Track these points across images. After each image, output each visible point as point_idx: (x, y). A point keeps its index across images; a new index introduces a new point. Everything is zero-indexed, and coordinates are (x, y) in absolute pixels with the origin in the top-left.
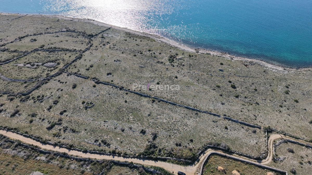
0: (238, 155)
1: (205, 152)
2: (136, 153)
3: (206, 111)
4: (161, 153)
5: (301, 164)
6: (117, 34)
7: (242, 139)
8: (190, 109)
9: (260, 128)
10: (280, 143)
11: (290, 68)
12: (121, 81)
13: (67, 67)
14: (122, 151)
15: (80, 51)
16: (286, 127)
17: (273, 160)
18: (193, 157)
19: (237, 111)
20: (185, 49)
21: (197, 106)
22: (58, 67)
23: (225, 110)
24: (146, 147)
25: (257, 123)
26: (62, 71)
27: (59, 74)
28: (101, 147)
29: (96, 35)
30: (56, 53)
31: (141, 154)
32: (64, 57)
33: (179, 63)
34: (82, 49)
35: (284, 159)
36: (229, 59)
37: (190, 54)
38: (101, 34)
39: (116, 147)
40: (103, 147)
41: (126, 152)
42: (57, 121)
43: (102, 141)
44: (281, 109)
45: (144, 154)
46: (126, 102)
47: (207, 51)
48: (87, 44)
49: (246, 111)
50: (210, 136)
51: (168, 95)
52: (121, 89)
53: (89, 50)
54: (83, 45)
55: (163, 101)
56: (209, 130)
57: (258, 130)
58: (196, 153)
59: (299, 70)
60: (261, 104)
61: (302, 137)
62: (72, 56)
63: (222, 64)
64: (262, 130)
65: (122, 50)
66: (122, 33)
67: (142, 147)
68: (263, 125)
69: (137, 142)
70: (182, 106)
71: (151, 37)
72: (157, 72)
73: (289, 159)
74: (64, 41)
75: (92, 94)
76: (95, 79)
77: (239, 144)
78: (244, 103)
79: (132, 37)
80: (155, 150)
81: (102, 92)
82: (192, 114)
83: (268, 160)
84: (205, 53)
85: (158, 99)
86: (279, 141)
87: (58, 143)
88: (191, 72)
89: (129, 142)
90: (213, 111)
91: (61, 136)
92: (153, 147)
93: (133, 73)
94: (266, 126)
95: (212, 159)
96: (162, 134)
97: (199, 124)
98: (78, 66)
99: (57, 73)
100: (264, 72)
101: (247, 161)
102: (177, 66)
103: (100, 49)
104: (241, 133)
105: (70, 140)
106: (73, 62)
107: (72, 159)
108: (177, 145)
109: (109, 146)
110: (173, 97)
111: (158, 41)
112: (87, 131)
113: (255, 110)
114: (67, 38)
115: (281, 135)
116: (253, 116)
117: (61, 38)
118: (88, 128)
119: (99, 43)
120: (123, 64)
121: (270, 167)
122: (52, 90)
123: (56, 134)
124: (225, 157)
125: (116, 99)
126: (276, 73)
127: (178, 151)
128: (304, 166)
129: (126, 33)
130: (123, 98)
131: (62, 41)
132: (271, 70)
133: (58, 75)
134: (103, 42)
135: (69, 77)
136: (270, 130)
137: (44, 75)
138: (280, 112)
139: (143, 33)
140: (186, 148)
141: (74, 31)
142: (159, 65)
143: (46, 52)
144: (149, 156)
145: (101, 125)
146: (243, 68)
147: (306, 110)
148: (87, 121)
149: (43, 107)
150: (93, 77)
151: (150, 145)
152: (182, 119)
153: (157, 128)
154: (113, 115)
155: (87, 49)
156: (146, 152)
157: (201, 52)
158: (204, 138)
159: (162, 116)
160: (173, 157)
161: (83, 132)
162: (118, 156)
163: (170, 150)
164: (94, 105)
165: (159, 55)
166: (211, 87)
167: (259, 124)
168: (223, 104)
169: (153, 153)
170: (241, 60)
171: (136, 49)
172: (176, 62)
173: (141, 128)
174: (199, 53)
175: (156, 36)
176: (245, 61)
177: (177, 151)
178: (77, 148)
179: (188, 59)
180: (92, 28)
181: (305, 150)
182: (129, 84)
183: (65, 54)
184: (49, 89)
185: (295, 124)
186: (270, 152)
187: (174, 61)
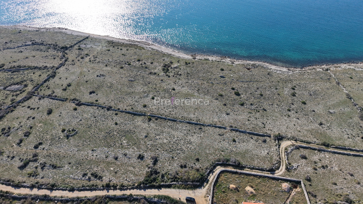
0: (250, 170)
1: (214, 170)
2: (134, 183)
3: (211, 124)
4: (164, 179)
5: (315, 170)
6: (97, 44)
7: (252, 151)
8: (193, 124)
9: (270, 137)
10: (292, 150)
11: (294, 68)
12: (108, 99)
13: (38, 89)
14: (118, 182)
15: (52, 68)
16: (296, 132)
17: (286, 170)
18: (201, 178)
19: (244, 120)
20: (180, 56)
21: (199, 119)
22: (26, 90)
23: (231, 120)
24: (146, 174)
25: (267, 131)
26: (31, 94)
27: (28, 98)
28: (91, 182)
29: (71, 47)
30: (21, 72)
31: (141, 183)
32: (32, 77)
33: (175, 73)
34: (55, 65)
35: (297, 167)
36: (229, 64)
37: (187, 61)
38: (77, 45)
39: (109, 179)
40: (94, 181)
41: (122, 184)
42: (31, 157)
43: (92, 174)
44: (290, 113)
45: (145, 182)
46: (116, 124)
47: (205, 57)
48: (61, 59)
49: (254, 119)
50: (217, 152)
51: (166, 111)
52: (108, 109)
53: (64, 66)
54: (55, 60)
55: (161, 118)
56: (216, 145)
57: (268, 139)
58: (204, 173)
59: (304, 69)
60: (268, 110)
61: (314, 140)
62: (42, 75)
63: (222, 70)
64: (272, 138)
65: (105, 62)
66: (103, 43)
67: (142, 175)
68: (273, 133)
69: (135, 170)
70: (183, 121)
71: (140, 45)
72: (150, 86)
73: (302, 166)
74: (31, 57)
75: (73, 119)
76: (75, 100)
77: (250, 157)
78: (250, 111)
79: (116, 46)
80: (157, 176)
81: (86, 116)
82: (196, 129)
83: (281, 170)
84: (203, 58)
85: (155, 117)
86: (291, 148)
87: (35, 184)
88: (190, 82)
89: (125, 171)
90: (218, 123)
91: (38, 174)
92: (154, 173)
93: (122, 89)
94: (276, 134)
95: (222, 177)
96: (163, 156)
97: (204, 140)
98: (52, 86)
99: (25, 97)
100: (269, 74)
101: (260, 174)
102: (174, 76)
103: (78, 63)
104: (251, 145)
105: (51, 179)
106: (45, 81)
107: (56, 202)
108: (182, 167)
109: (101, 179)
110: (172, 113)
111: (147, 49)
112: (72, 164)
113: (263, 117)
114: (34, 53)
115: (292, 141)
116: (261, 124)
117: (26, 53)
118: (73, 161)
119: (76, 56)
120: (108, 79)
121: (284, 178)
122: (20, 119)
123: (32, 173)
124: (236, 173)
125: (104, 122)
126: (280, 74)
127: (184, 173)
128: (318, 172)
129: (108, 41)
130: (112, 119)
131: (27, 58)
132: (275, 71)
133: (26, 100)
134: (81, 54)
135: (42, 101)
136: (280, 137)
137: (8, 102)
138: (289, 116)
139: (129, 40)
140: (192, 169)
141: (42, 44)
142: (152, 76)
143: (7, 72)
144: (151, 184)
145: (88, 156)
146: (245, 72)
147: (314, 111)
148: (71, 153)
149: (11, 142)
150: (72, 98)
151: (151, 171)
152: (185, 136)
153: (158, 151)
154: (103, 141)
155: (62, 65)
156: (147, 181)
157: (199, 58)
158: (211, 155)
159: (161, 136)
160: (179, 181)
161: (66, 167)
162: (114, 190)
163: (174, 174)
164: (77, 132)
165: (151, 65)
166: (213, 97)
167: (269, 132)
168: (228, 114)
169: (155, 180)
170: (242, 63)
171: (122, 60)
172: (171, 72)
173: (138, 153)
174: (196, 60)
175: (145, 43)
176: (247, 65)
177: (182, 173)
178: (61, 187)
179: (185, 67)
180: (65, 39)
181: (317, 155)
182: (118, 102)
183: (34, 73)
184: (17, 119)
185: (305, 128)
186: (283, 161)
187: (168, 70)
